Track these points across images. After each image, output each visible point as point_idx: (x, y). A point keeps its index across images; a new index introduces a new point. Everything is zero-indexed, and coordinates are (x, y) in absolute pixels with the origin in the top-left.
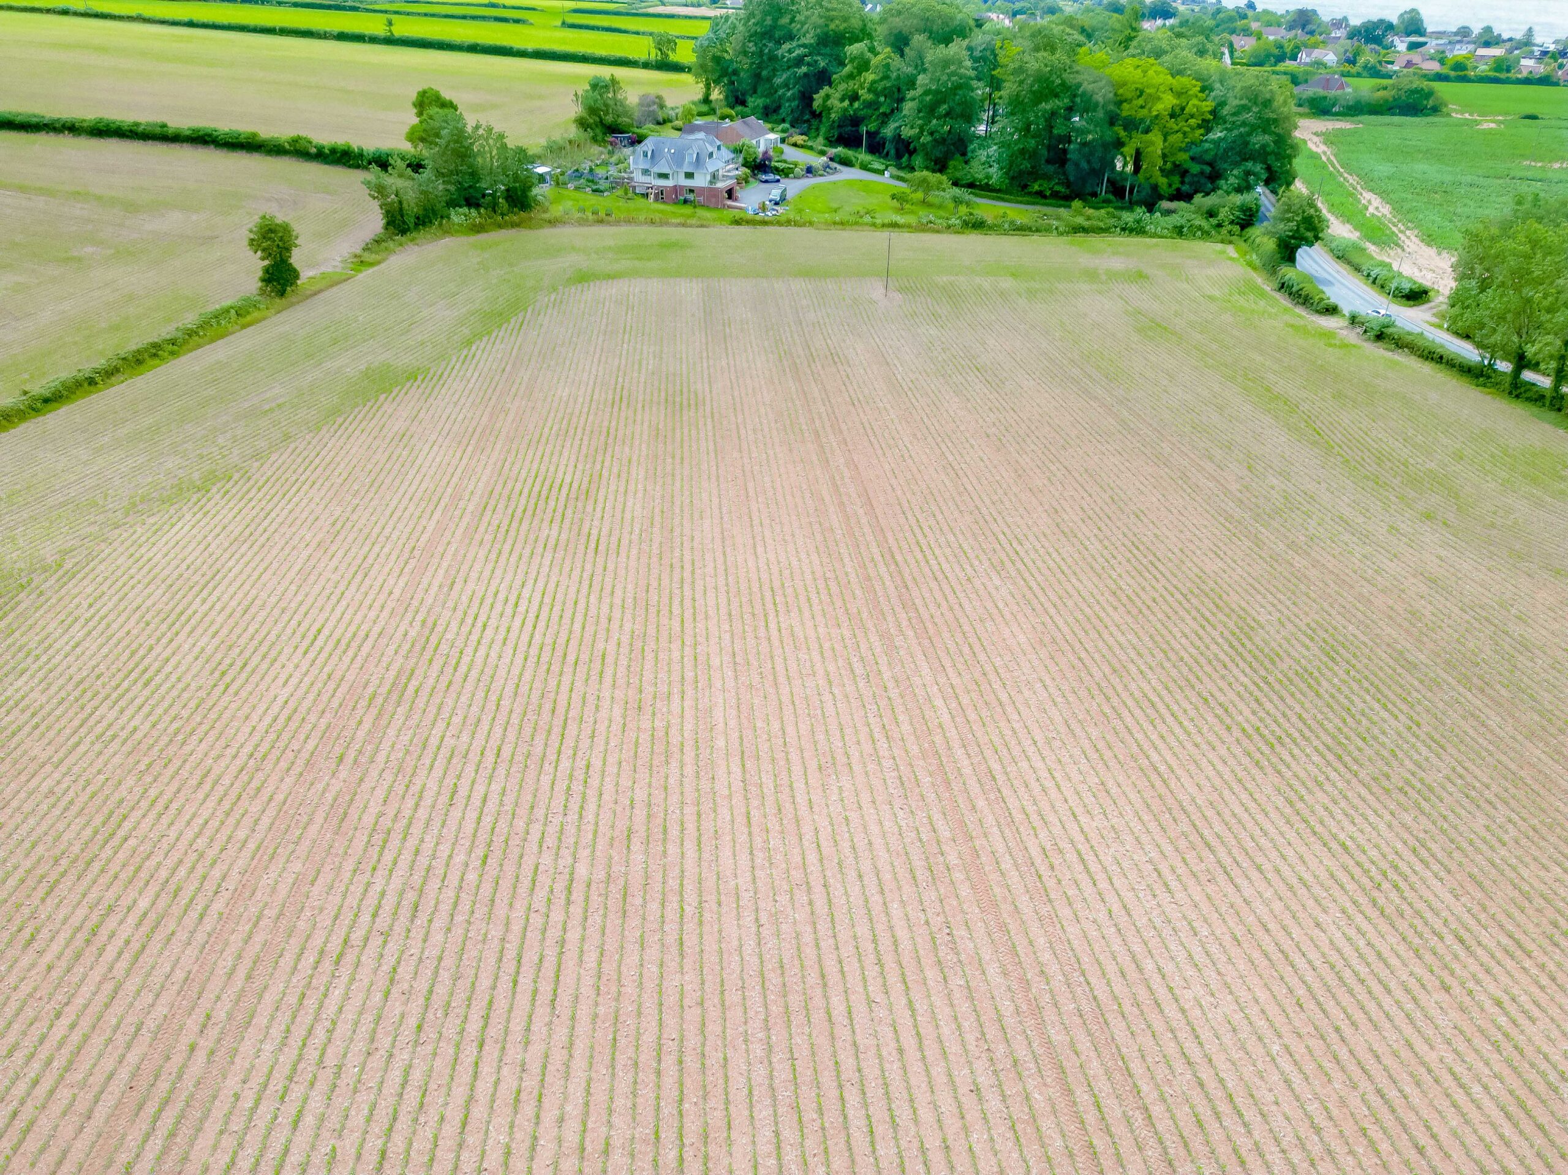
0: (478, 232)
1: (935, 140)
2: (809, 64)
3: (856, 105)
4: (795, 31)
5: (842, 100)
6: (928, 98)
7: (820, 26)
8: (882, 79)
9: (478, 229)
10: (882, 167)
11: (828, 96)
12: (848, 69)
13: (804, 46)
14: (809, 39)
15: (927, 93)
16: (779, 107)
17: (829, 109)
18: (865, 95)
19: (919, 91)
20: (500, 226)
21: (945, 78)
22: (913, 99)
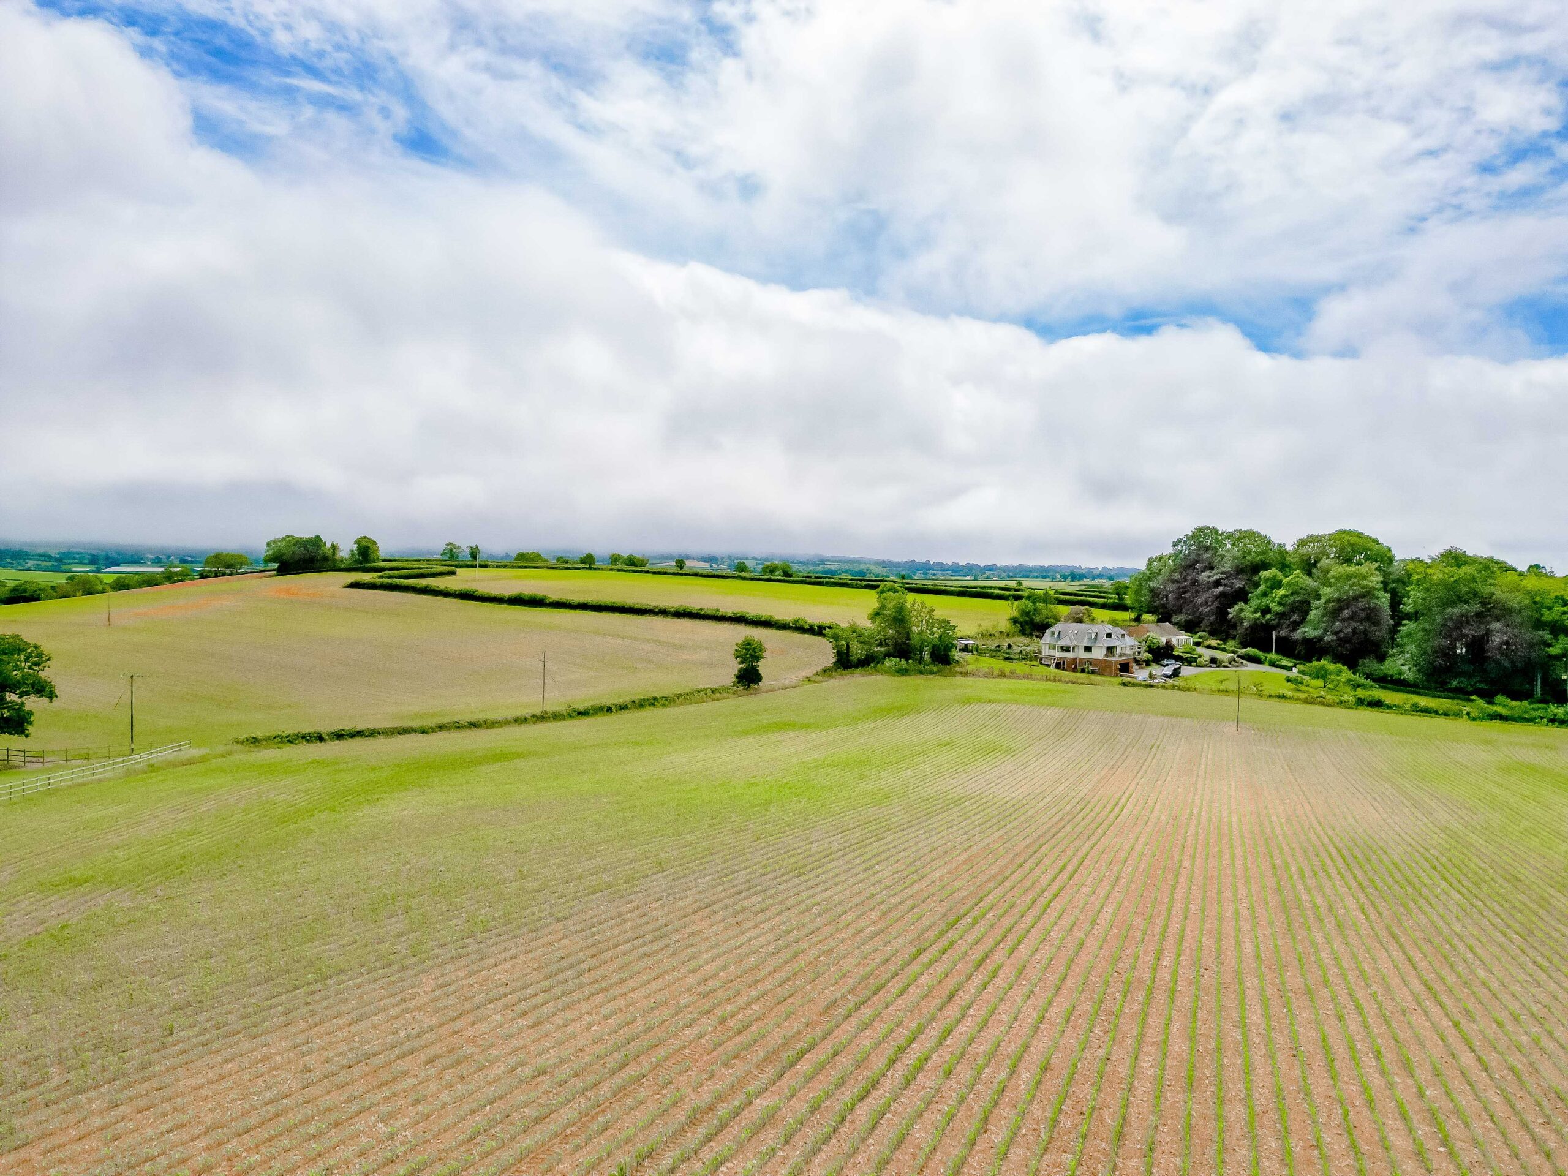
0: (903, 674)
1: (1340, 639)
2: (1225, 585)
3: (1268, 616)
4: (1215, 564)
5: (1255, 612)
6: (1331, 605)
7: (1238, 558)
8: (1292, 594)
9: (904, 672)
10: (1291, 664)
11: (1242, 610)
12: (1262, 588)
13: (1222, 573)
14: (1227, 567)
15: (1328, 601)
16: (1201, 622)
17: (1242, 620)
18: (1275, 608)
19: (1323, 601)
20: (921, 673)
21: (1347, 587)
22: (1317, 608)
